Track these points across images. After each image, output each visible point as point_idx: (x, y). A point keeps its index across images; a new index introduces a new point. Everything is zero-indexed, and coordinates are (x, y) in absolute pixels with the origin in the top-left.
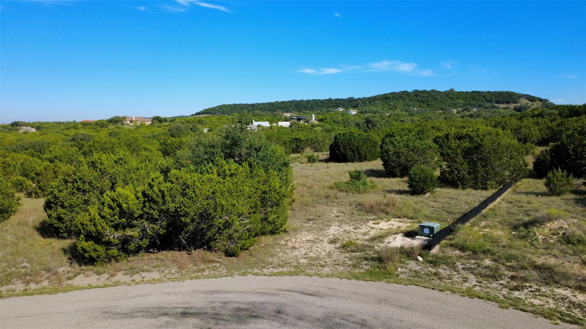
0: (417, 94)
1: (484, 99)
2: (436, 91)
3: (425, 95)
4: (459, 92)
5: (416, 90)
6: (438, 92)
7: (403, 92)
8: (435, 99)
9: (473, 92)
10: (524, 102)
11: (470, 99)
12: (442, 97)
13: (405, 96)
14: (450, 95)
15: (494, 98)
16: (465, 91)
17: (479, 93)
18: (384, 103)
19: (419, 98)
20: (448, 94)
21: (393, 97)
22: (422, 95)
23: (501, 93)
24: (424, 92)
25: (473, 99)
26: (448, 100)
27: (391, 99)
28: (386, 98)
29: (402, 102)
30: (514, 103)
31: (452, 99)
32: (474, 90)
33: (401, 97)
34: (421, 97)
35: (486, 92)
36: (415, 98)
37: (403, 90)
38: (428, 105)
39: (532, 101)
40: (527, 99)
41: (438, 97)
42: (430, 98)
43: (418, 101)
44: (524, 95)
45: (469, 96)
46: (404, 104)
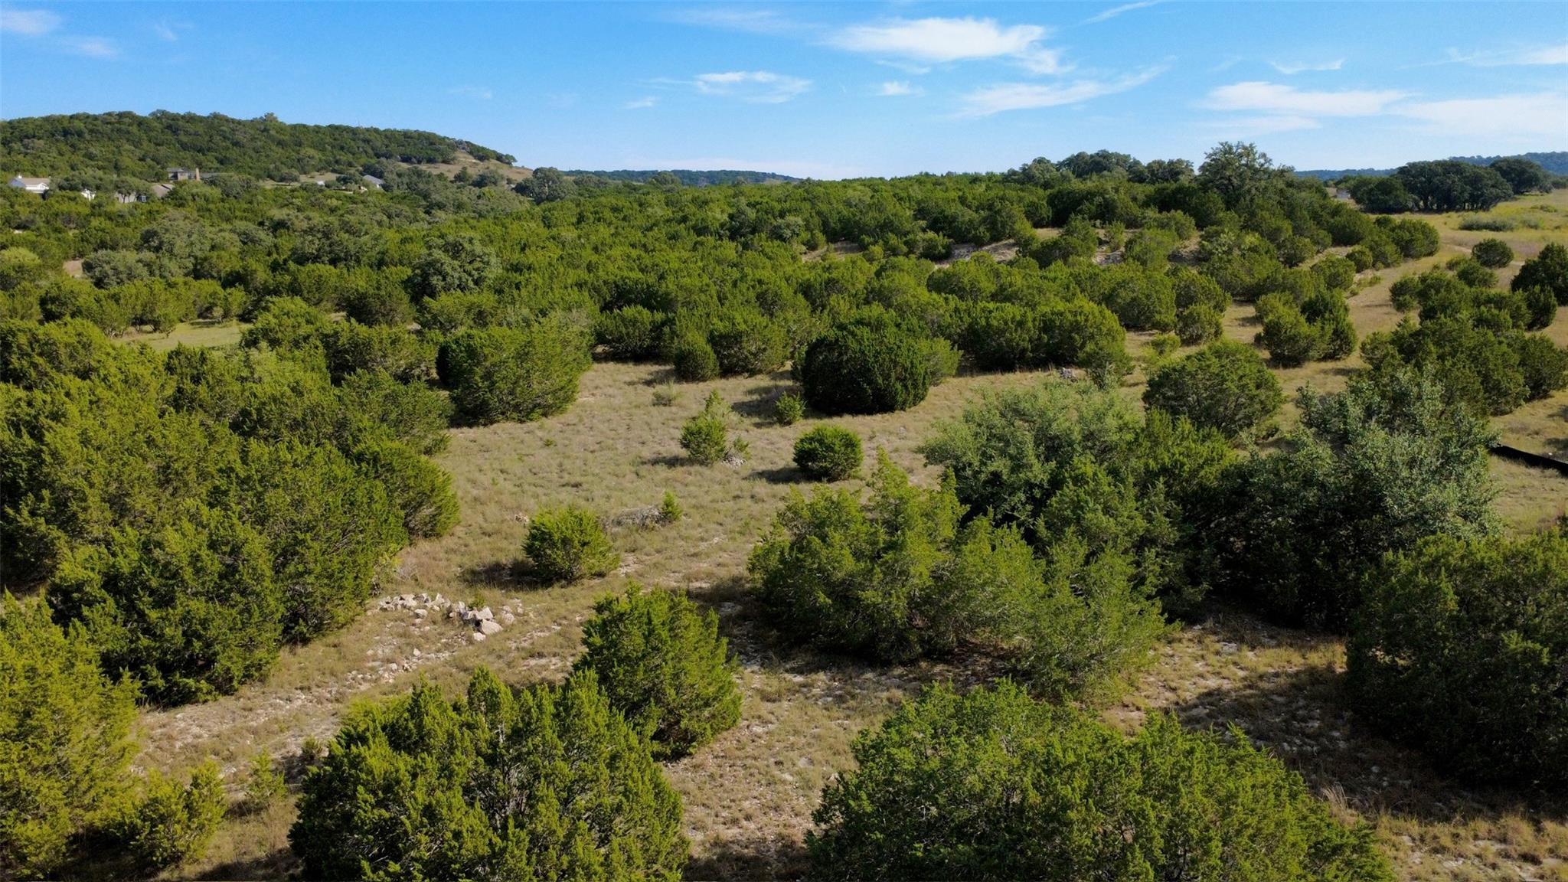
0: (171, 125)
1: (370, 151)
2: (227, 120)
3: (200, 129)
4: (294, 127)
5: (164, 113)
6: (233, 121)
7: (121, 115)
8: (236, 144)
9: (334, 129)
10: (465, 159)
11: (333, 147)
12: (253, 139)
13: (134, 129)
14: (273, 132)
15: (393, 147)
16: (311, 123)
17: (353, 132)
18: (64, 148)
19: (184, 139)
20: (265, 130)
21: (91, 131)
22: (191, 128)
23: (407, 135)
24: (191, 118)
25: (342, 148)
26: (274, 147)
27: (87, 137)
28: (66, 133)
29: (127, 146)
30: (444, 162)
31: (280, 143)
32: (337, 123)
33: (119, 130)
34: (186, 133)
35: (368, 130)
36: (169, 136)
37: (117, 109)
38: (221, 162)
39: (482, 159)
40: (471, 153)
41: (239, 136)
42: (217, 138)
43: (184, 147)
44: (461, 142)
45: (328, 140)
46: (139, 153)
